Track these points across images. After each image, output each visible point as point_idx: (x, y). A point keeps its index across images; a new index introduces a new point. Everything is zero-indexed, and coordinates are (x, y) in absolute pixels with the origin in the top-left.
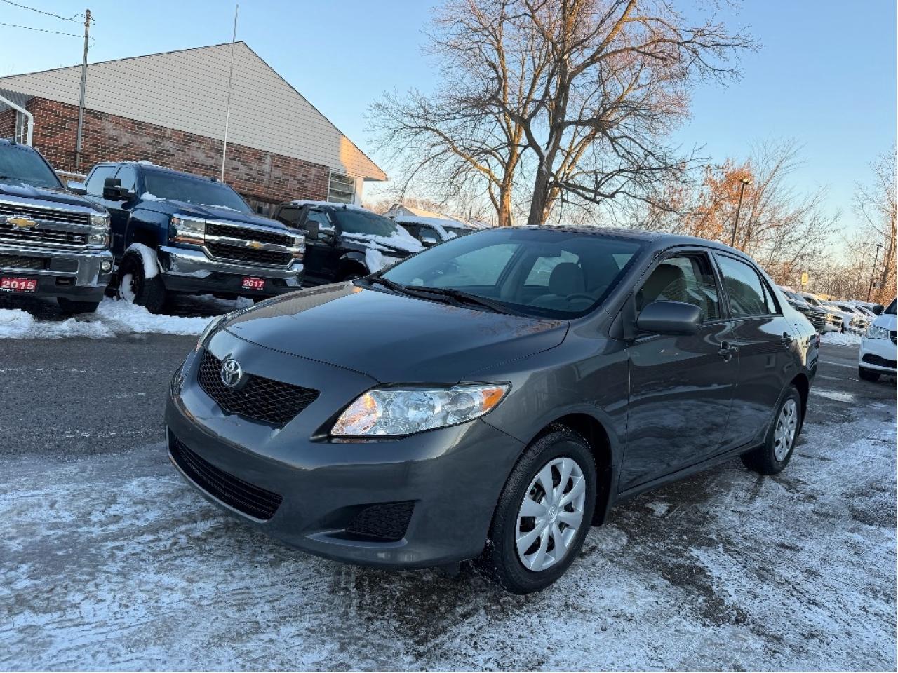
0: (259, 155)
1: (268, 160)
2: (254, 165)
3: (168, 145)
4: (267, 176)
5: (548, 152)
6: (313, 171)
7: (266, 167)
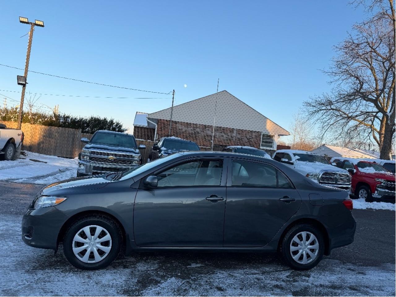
0: (232, 130)
1: (235, 132)
2: (229, 134)
3: (198, 130)
4: (234, 138)
5: (391, 113)
6: (254, 134)
7: (234, 135)
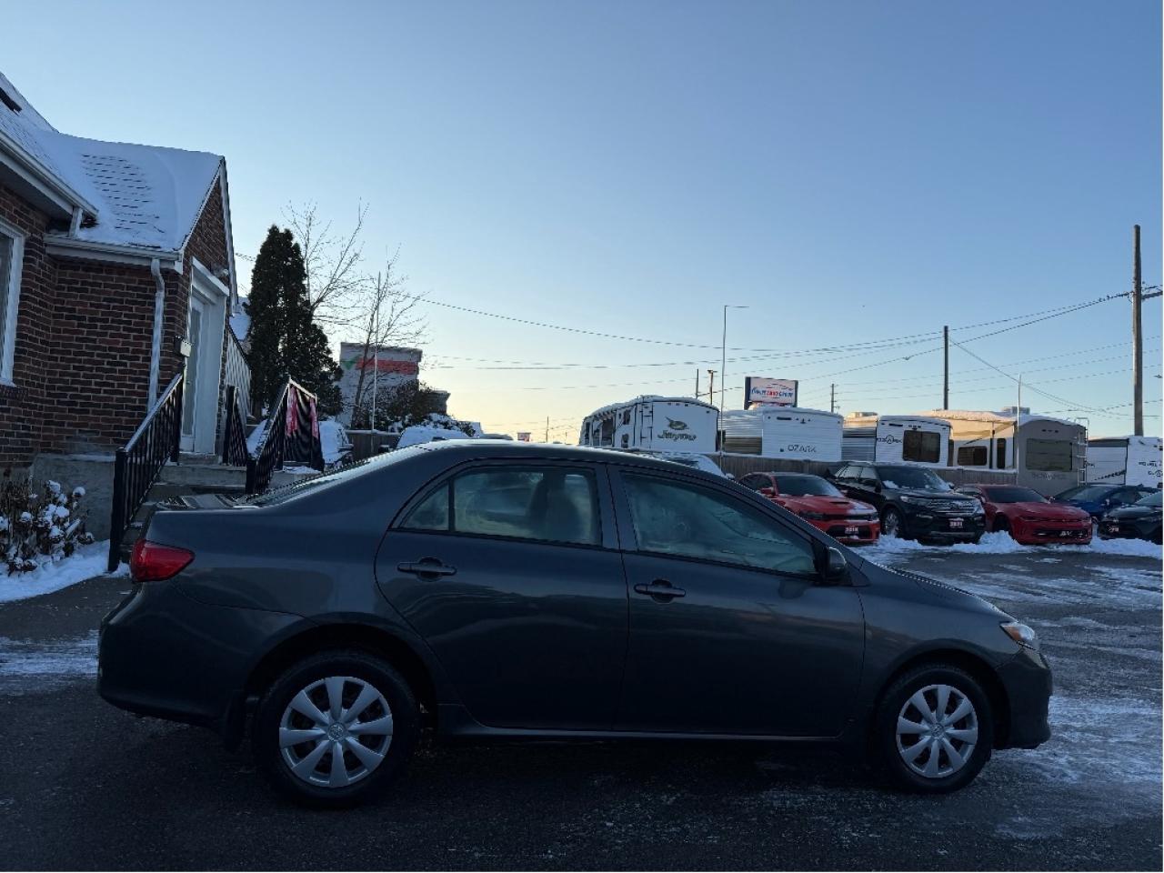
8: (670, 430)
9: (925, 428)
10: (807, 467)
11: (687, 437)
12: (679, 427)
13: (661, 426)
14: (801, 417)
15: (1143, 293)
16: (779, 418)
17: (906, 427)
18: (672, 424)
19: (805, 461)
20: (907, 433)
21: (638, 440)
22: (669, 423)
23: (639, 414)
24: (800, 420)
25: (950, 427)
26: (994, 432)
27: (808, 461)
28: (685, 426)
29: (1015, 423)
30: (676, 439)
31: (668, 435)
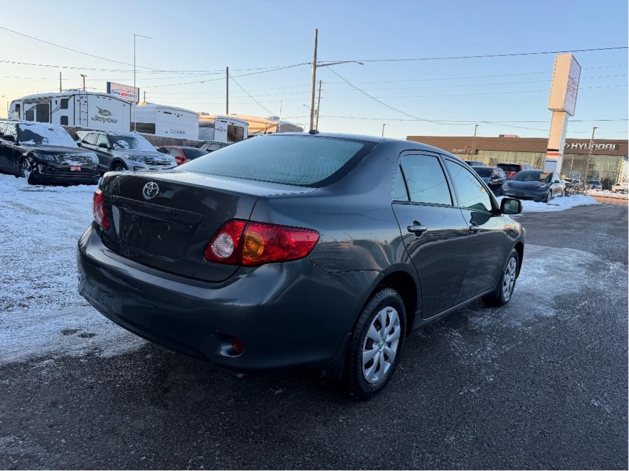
8: (100, 115)
9: (237, 124)
10: (184, 143)
11: (112, 121)
12: (106, 113)
13: (94, 112)
14: (177, 113)
15: (317, 64)
16: (165, 113)
17: (228, 123)
18: (101, 112)
19: (184, 139)
20: (229, 127)
21: (77, 121)
22: (99, 111)
23: (77, 103)
24: (177, 115)
25: (248, 124)
26: (266, 129)
27: (185, 140)
28: (110, 113)
29: (277, 125)
30: (104, 122)
31: (97, 118)
